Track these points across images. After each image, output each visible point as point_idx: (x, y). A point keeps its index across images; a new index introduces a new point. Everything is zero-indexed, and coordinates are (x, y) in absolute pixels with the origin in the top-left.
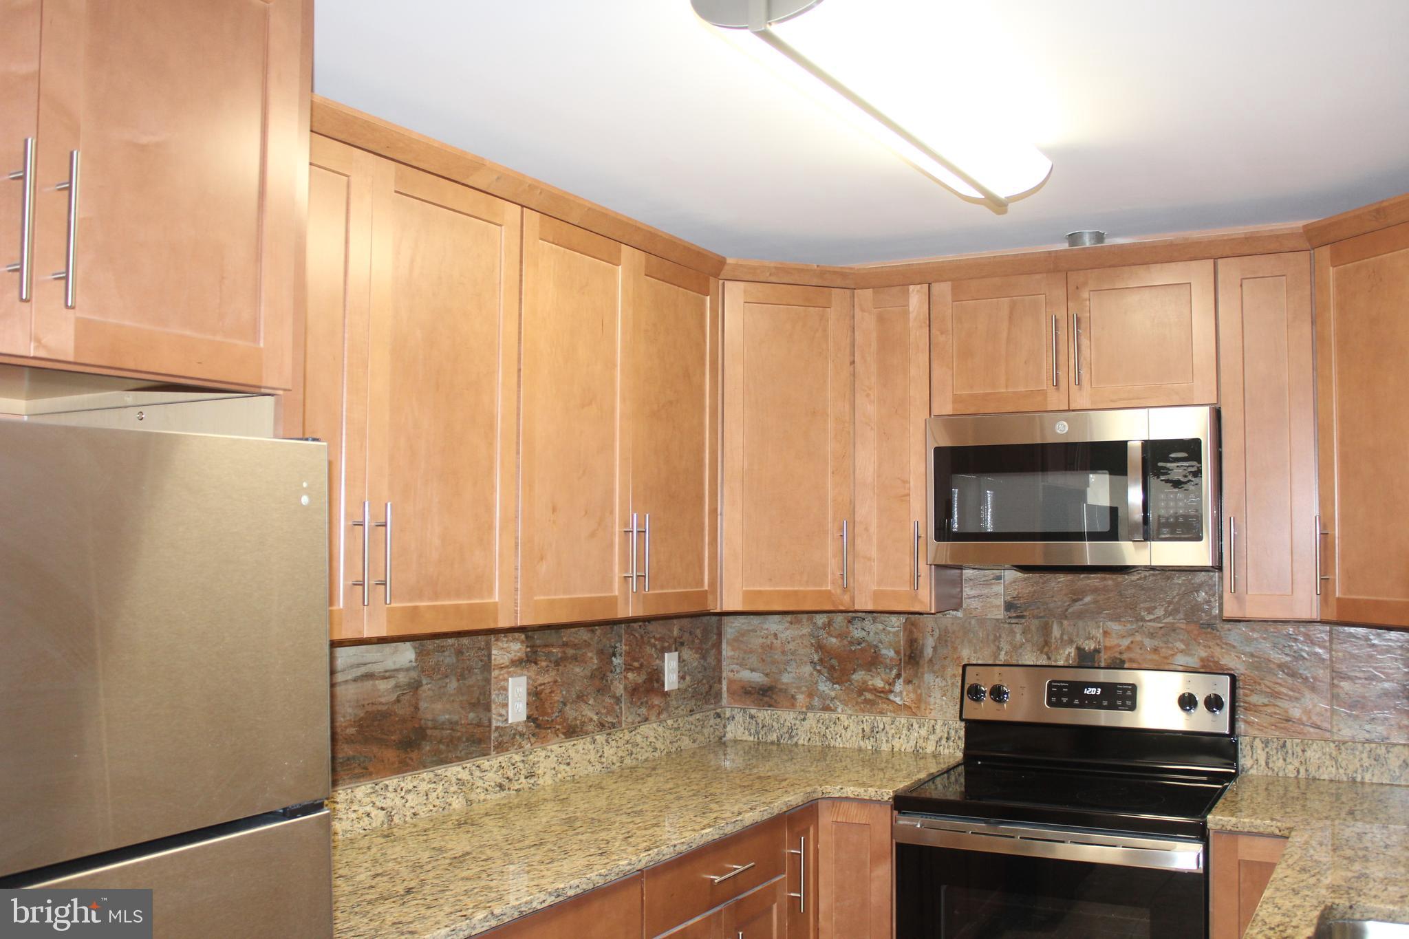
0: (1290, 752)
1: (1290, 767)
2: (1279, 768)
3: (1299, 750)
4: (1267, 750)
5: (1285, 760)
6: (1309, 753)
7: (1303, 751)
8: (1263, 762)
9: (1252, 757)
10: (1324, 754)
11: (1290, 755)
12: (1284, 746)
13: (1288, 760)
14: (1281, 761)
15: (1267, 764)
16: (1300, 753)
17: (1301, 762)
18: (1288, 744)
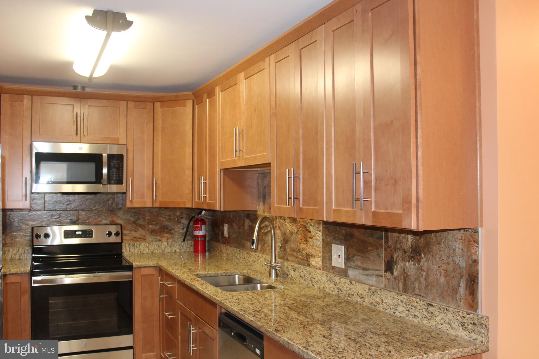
0: (136, 247)
1: (136, 251)
2: (133, 252)
3: (138, 246)
4: (129, 247)
5: (134, 249)
6: (141, 247)
7: (139, 246)
8: (128, 250)
9: (125, 249)
10: (145, 246)
11: (136, 248)
12: (134, 245)
13: (135, 249)
14: (133, 249)
15: (129, 251)
16: (139, 247)
17: (139, 249)
18: (135, 244)
